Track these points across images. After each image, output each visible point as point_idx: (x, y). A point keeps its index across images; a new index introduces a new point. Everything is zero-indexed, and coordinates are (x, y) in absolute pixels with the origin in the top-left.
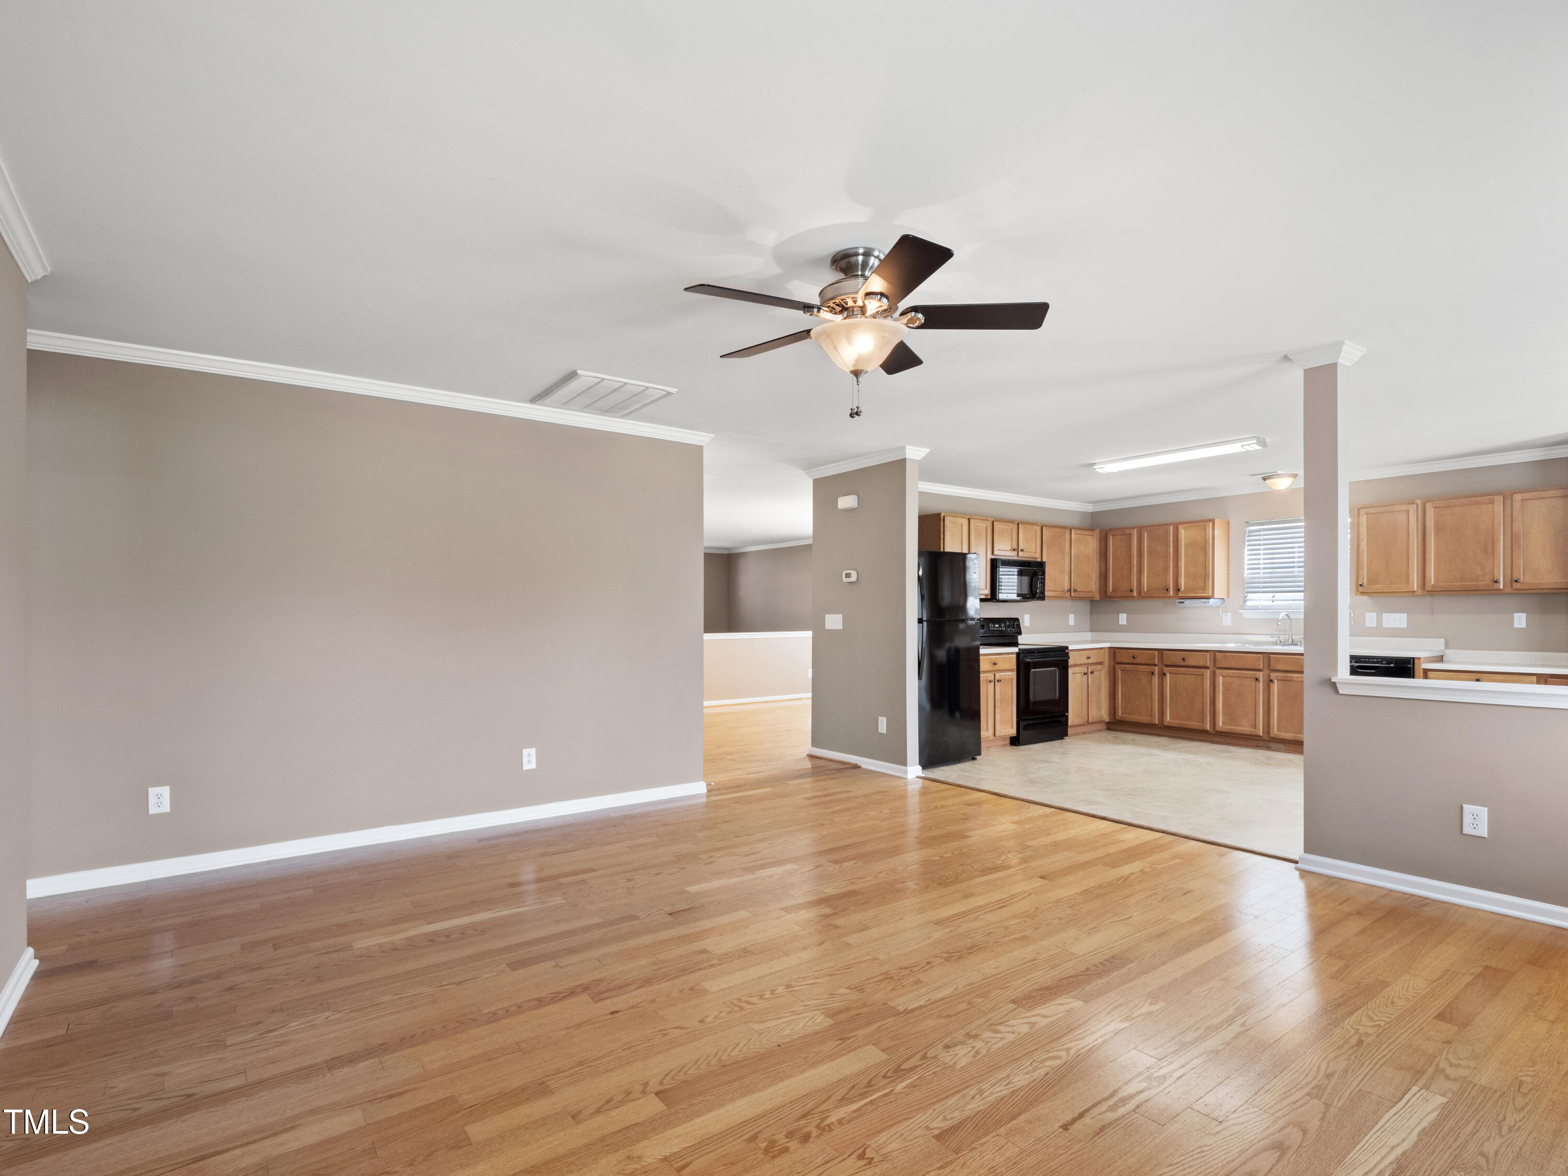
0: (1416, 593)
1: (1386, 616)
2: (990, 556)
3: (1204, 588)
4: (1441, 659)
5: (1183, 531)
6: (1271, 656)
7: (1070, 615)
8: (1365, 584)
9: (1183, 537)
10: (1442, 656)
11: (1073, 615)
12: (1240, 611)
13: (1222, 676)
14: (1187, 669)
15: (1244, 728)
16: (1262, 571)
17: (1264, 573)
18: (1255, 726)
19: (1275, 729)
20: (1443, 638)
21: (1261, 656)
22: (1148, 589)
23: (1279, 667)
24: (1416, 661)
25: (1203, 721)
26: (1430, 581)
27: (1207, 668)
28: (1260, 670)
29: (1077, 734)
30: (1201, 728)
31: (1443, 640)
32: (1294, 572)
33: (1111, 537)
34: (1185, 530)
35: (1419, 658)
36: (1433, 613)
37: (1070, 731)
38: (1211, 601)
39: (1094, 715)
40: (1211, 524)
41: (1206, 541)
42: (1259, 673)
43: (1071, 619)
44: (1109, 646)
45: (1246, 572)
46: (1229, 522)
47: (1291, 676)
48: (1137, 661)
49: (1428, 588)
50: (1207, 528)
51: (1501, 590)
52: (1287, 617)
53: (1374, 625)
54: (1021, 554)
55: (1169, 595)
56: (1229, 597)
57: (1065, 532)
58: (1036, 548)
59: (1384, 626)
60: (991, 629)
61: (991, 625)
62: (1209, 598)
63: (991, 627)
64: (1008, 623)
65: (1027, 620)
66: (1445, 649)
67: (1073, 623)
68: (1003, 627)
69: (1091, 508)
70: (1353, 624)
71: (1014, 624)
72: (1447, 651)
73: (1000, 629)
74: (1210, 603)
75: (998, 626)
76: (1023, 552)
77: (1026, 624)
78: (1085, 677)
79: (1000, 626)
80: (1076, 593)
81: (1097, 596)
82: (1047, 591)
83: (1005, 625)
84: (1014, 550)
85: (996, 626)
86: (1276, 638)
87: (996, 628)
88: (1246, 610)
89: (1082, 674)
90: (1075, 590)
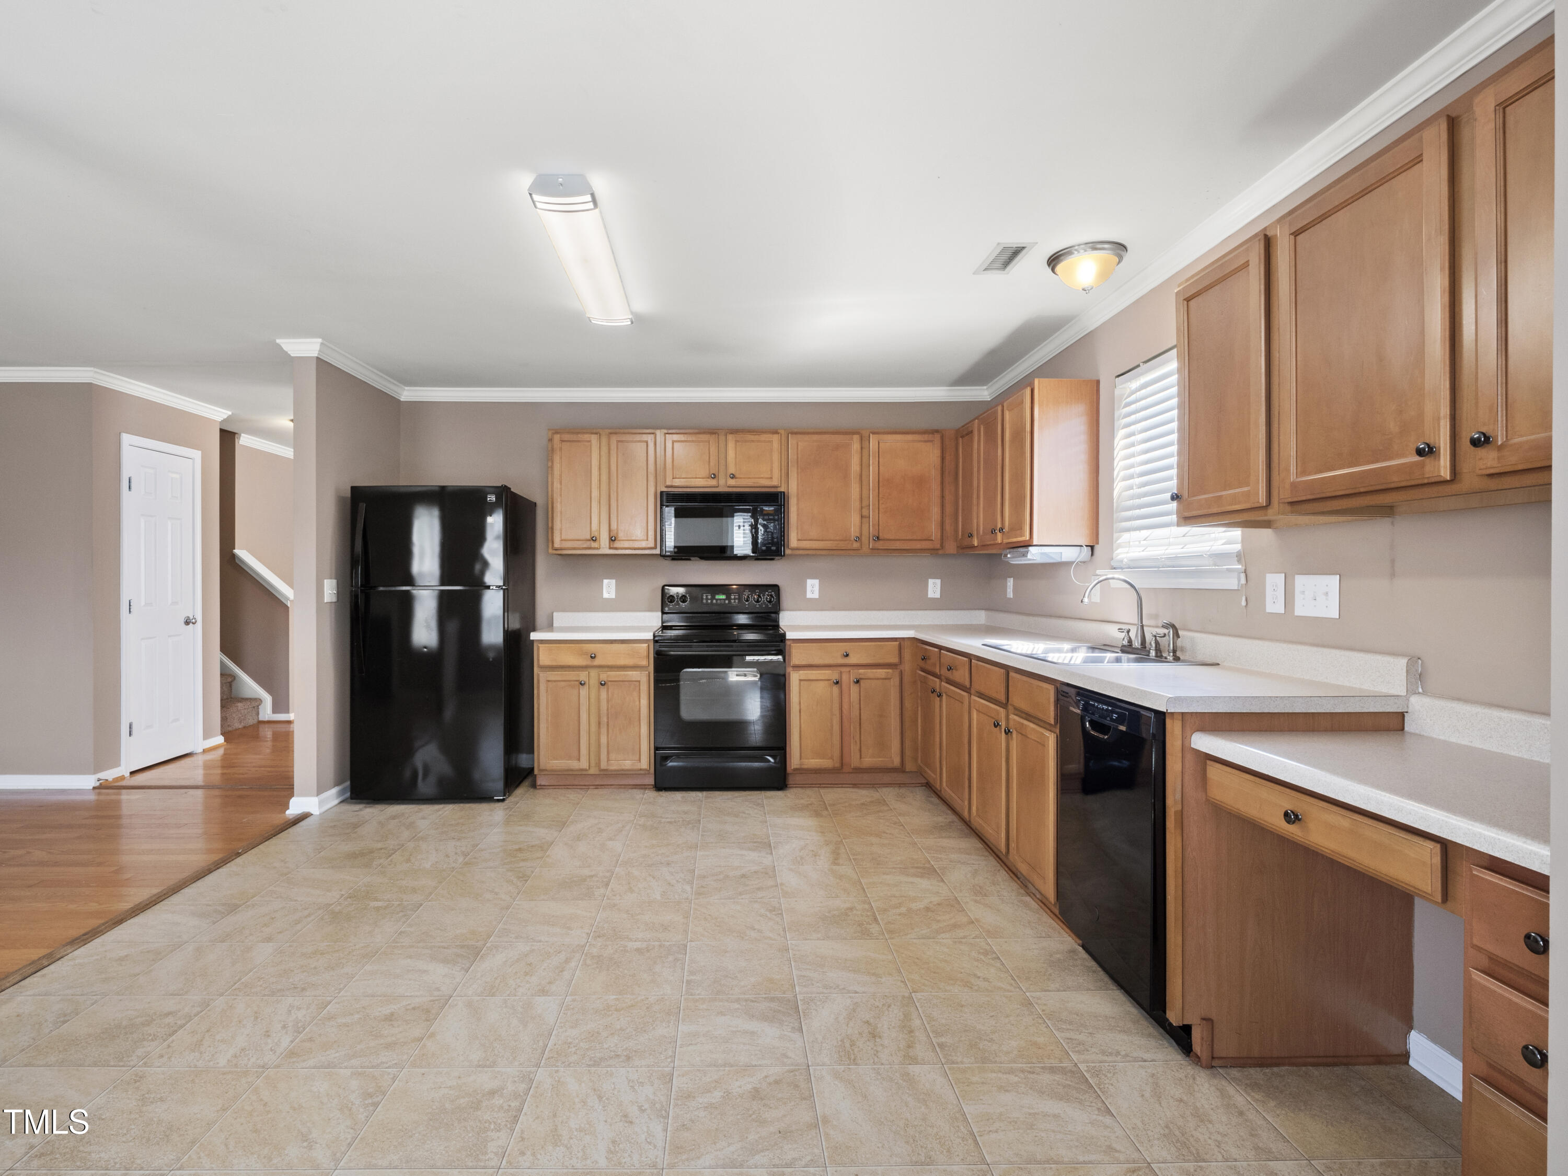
1: (1301, 582)
2: (654, 489)
5: (1006, 413)
6: (1010, 673)
7: (931, 581)
9: (1007, 426)
11: (938, 582)
12: (1104, 572)
13: (976, 710)
14: (954, 689)
15: (990, 831)
16: (1138, 481)
17: (1137, 486)
18: (999, 830)
19: (1015, 845)
20: (1399, 654)
22: (983, 533)
23: (1016, 701)
24: (1169, 723)
25: (963, 799)
26: (1288, 470)
27: (966, 689)
28: (1002, 706)
29: (809, 785)
31: (1403, 660)
33: (961, 439)
34: (1008, 410)
35: (1174, 714)
36: (1393, 575)
37: (791, 780)
38: (1035, 550)
39: (865, 756)
40: (1028, 391)
41: (1023, 430)
42: (1001, 710)
43: (934, 588)
44: (912, 635)
46: (1098, 382)
47: (1026, 726)
48: (927, 665)
49: (1286, 494)
50: (1022, 401)
51: (1445, 482)
52: (1128, 586)
53: (1279, 608)
54: (732, 482)
55: (997, 542)
56: (1098, 543)
57: (852, 439)
58: (771, 470)
59: (1299, 611)
60: (704, 601)
61: (707, 596)
62: (1027, 545)
63: (707, 599)
64: (747, 593)
65: (813, 588)
66: (1411, 691)
67: (938, 595)
68: (735, 599)
69: (986, 393)
70: (1244, 603)
71: (764, 596)
72: (1414, 700)
73: (727, 602)
74: (1029, 556)
75: (723, 597)
76: (736, 478)
77: (809, 595)
78: (836, 689)
79: (728, 598)
80: (881, 542)
81: (951, 547)
82: (799, 540)
83: (739, 596)
84: (714, 476)
85: (717, 597)
86: (1124, 634)
87: (717, 600)
88: (1115, 568)
89: (826, 682)
90: (878, 538)
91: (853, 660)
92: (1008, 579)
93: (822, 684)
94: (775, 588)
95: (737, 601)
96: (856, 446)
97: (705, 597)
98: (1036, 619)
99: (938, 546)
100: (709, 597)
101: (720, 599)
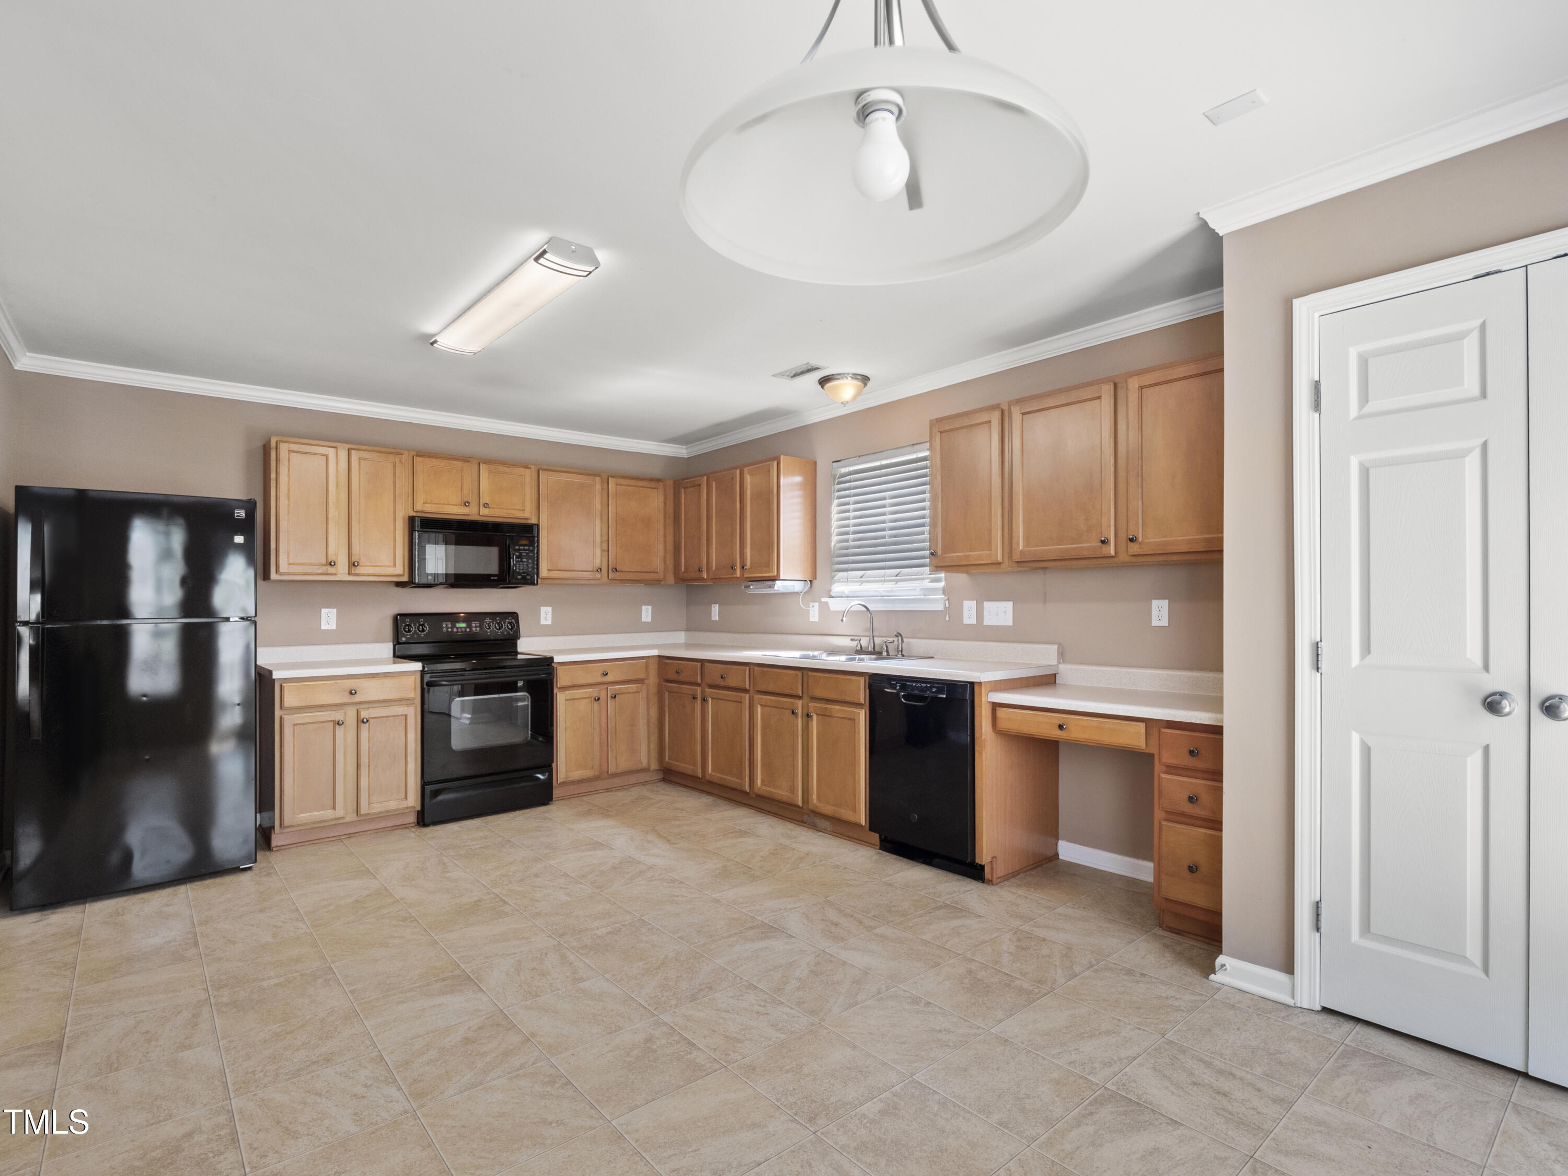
0: (1003, 566)
1: (987, 605)
2: (403, 512)
3: (768, 565)
4: (1047, 681)
5: (748, 476)
6: (810, 673)
7: (644, 608)
8: (939, 552)
9: (749, 487)
10: (1055, 675)
11: (650, 608)
12: (824, 600)
13: (761, 705)
14: (726, 692)
15: (782, 793)
16: (852, 536)
17: (854, 540)
18: (793, 790)
19: (815, 797)
20: (1054, 643)
21: (800, 673)
22: (716, 568)
23: (819, 693)
24: (976, 688)
25: (741, 777)
26: (1018, 544)
27: (745, 691)
28: (799, 697)
29: (571, 797)
30: (739, 788)
31: (1056, 647)
32: (884, 537)
33: (683, 490)
34: (750, 475)
35: (980, 683)
36: (1045, 601)
37: (556, 793)
38: (778, 583)
39: (621, 761)
40: (775, 463)
41: (770, 492)
42: (797, 701)
43: (647, 614)
44: (657, 654)
45: (834, 539)
46: (815, 463)
47: (831, 709)
48: (682, 677)
49: (1016, 557)
50: (771, 470)
51: (1112, 557)
52: (864, 609)
53: (973, 621)
54: (484, 511)
55: (735, 576)
56: (816, 579)
57: (594, 480)
58: (523, 503)
59: (986, 622)
60: (445, 630)
61: (446, 625)
62: (774, 579)
63: (447, 628)
64: (488, 620)
65: (546, 615)
66: (1059, 663)
67: (649, 620)
68: (476, 627)
69: (684, 451)
70: (947, 619)
71: (505, 623)
72: (1061, 666)
73: (468, 630)
74: (776, 588)
75: (464, 625)
76: (489, 508)
77: (543, 622)
78: (596, 704)
79: (469, 626)
80: (618, 573)
81: (671, 579)
82: (548, 570)
83: (480, 624)
84: (466, 504)
85: (458, 625)
86: (856, 642)
87: (458, 628)
88: (832, 597)
89: (588, 700)
90: (616, 569)
91: (609, 678)
92: (713, 605)
93: (584, 701)
94: (514, 615)
95: (478, 629)
96: (598, 487)
97: (444, 626)
98: (752, 635)
99: (661, 577)
100: (450, 626)
101: (461, 628)
